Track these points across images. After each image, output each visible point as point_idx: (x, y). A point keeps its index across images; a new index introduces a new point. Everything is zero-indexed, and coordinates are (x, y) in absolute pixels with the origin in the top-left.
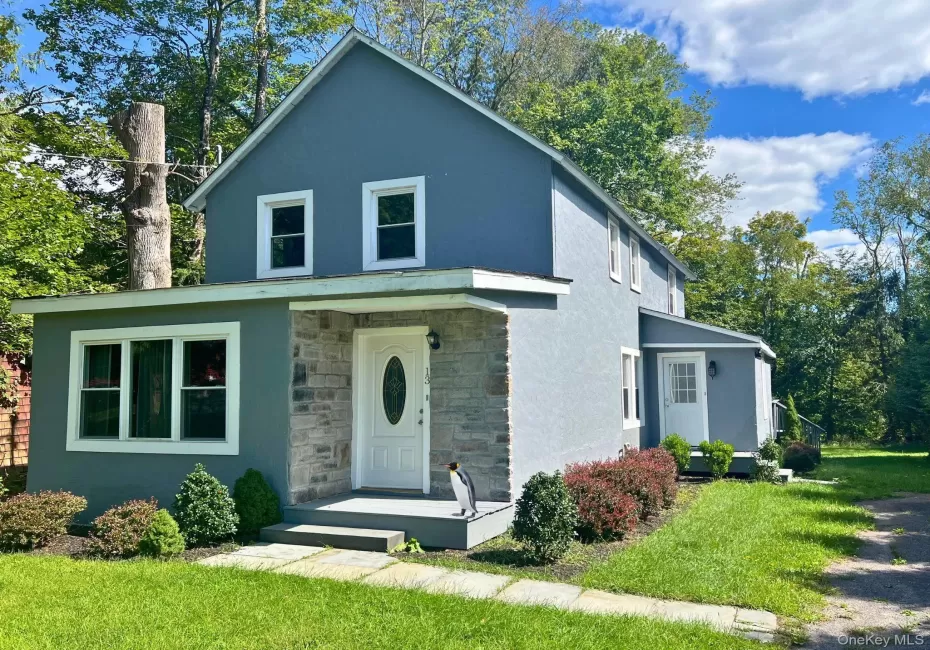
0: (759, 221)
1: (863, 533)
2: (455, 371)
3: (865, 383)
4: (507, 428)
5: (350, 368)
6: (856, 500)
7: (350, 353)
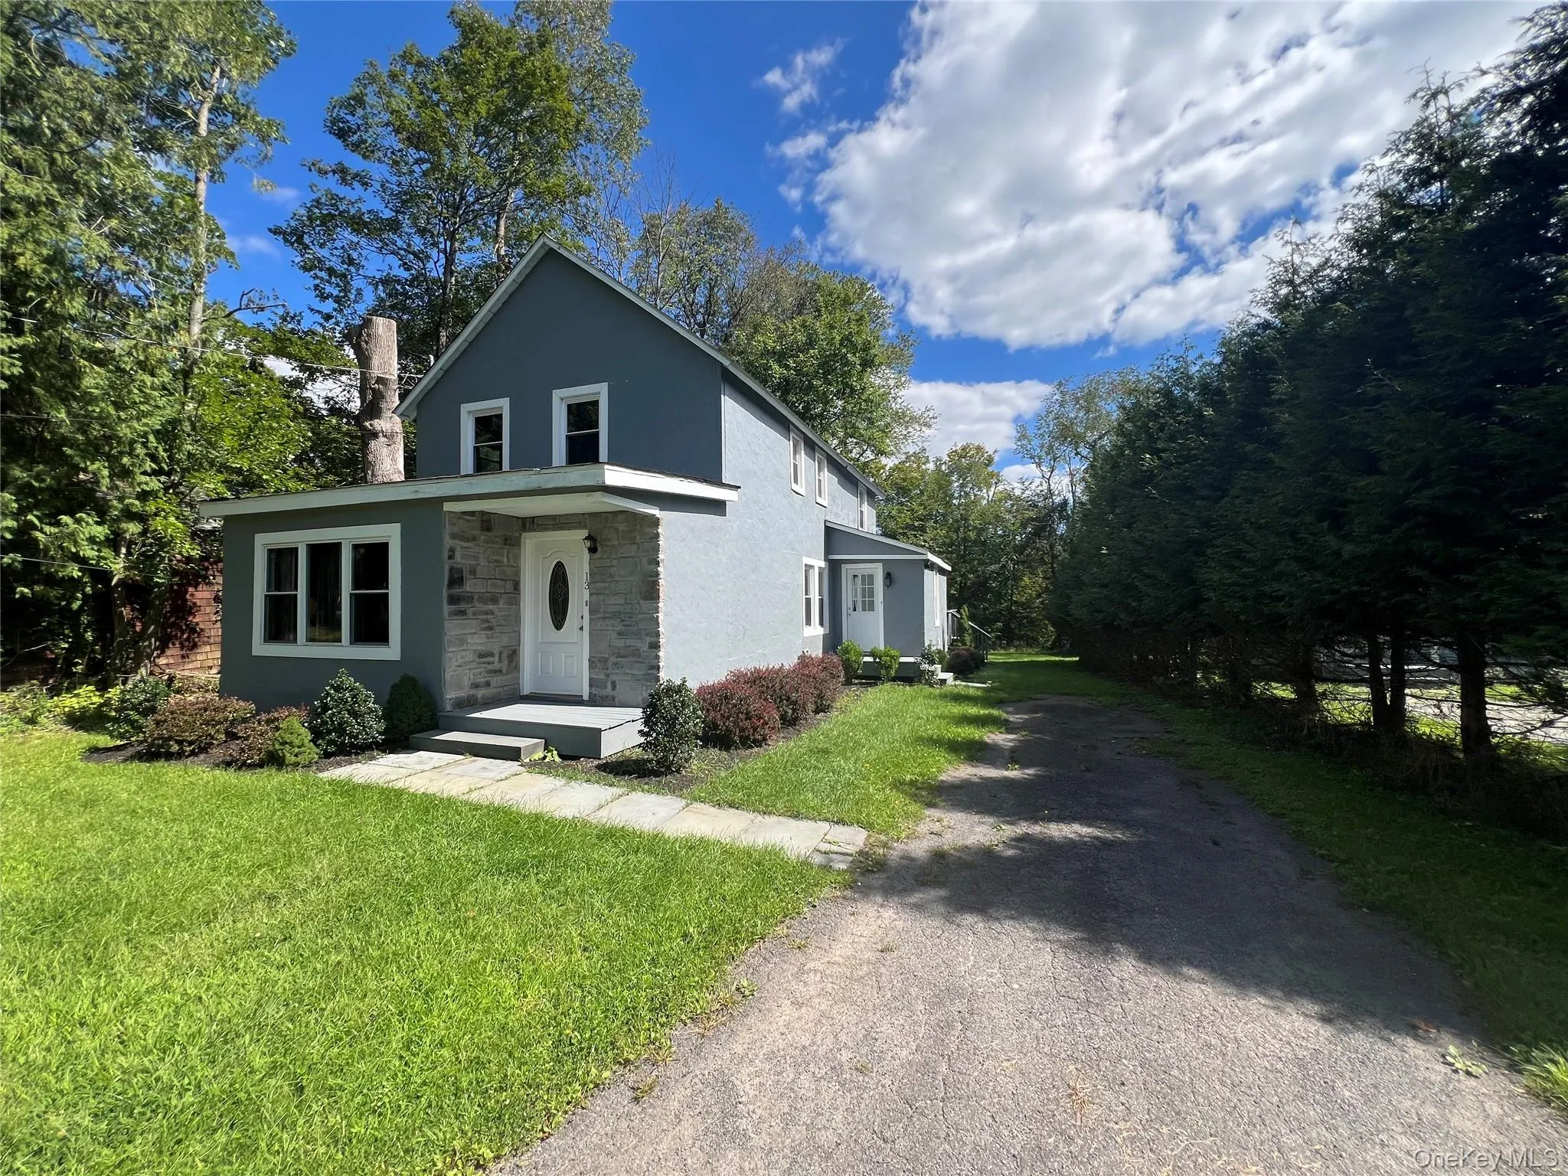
0: (956, 451)
1: (993, 736)
2: (611, 576)
3: (1039, 596)
4: (658, 635)
5: (517, 573)
6: (999, 703)
7: (517, 558)
